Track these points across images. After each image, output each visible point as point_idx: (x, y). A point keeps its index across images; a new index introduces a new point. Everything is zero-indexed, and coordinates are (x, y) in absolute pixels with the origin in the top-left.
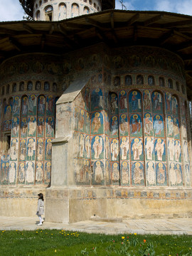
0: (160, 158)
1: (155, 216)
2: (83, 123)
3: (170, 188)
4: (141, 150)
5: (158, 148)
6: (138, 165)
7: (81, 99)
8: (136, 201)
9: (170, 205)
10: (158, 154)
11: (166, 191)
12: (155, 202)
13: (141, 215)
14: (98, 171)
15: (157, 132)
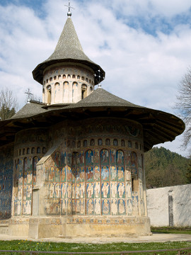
0: (105, 196)
1: (98, 235)
2: (53, 176)
3: (111, 216)
4: (92, 191)
5: (103, 189)
6: (90, 201)
7: (51, 160)
8: (87, 226)
9: (110, 228)
10: (104, 193)
11: (107, 219)
12: (99, 226)
13: (89, 234)
14: (64, 206)
15: (104, 178)
